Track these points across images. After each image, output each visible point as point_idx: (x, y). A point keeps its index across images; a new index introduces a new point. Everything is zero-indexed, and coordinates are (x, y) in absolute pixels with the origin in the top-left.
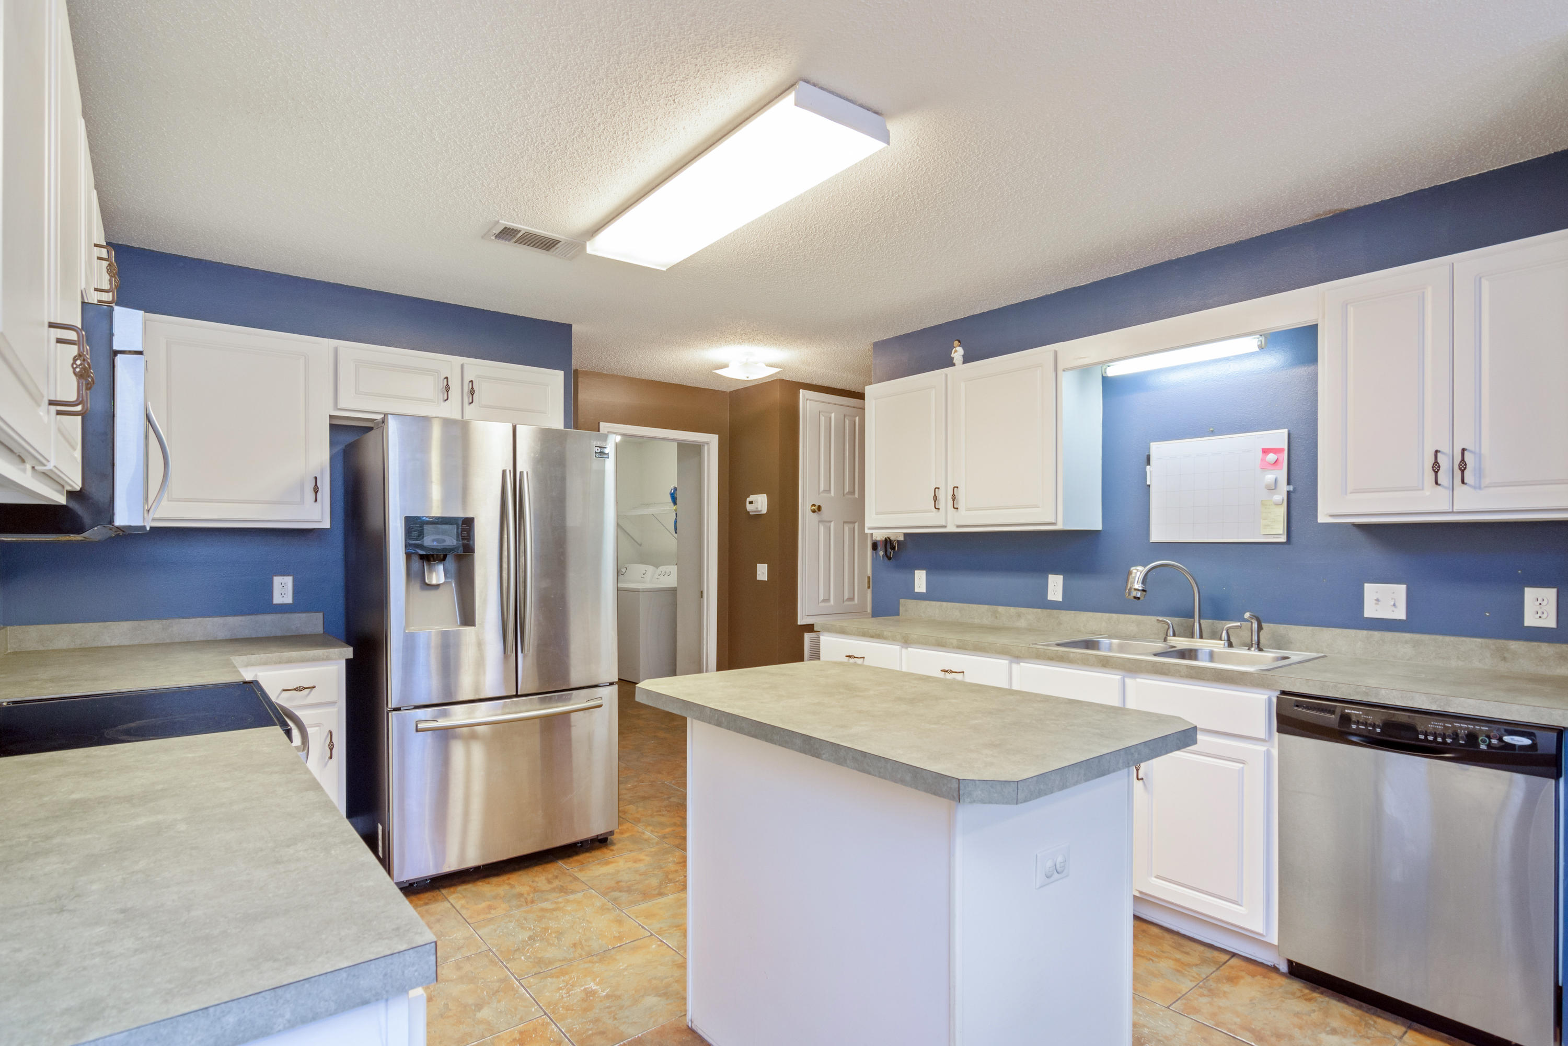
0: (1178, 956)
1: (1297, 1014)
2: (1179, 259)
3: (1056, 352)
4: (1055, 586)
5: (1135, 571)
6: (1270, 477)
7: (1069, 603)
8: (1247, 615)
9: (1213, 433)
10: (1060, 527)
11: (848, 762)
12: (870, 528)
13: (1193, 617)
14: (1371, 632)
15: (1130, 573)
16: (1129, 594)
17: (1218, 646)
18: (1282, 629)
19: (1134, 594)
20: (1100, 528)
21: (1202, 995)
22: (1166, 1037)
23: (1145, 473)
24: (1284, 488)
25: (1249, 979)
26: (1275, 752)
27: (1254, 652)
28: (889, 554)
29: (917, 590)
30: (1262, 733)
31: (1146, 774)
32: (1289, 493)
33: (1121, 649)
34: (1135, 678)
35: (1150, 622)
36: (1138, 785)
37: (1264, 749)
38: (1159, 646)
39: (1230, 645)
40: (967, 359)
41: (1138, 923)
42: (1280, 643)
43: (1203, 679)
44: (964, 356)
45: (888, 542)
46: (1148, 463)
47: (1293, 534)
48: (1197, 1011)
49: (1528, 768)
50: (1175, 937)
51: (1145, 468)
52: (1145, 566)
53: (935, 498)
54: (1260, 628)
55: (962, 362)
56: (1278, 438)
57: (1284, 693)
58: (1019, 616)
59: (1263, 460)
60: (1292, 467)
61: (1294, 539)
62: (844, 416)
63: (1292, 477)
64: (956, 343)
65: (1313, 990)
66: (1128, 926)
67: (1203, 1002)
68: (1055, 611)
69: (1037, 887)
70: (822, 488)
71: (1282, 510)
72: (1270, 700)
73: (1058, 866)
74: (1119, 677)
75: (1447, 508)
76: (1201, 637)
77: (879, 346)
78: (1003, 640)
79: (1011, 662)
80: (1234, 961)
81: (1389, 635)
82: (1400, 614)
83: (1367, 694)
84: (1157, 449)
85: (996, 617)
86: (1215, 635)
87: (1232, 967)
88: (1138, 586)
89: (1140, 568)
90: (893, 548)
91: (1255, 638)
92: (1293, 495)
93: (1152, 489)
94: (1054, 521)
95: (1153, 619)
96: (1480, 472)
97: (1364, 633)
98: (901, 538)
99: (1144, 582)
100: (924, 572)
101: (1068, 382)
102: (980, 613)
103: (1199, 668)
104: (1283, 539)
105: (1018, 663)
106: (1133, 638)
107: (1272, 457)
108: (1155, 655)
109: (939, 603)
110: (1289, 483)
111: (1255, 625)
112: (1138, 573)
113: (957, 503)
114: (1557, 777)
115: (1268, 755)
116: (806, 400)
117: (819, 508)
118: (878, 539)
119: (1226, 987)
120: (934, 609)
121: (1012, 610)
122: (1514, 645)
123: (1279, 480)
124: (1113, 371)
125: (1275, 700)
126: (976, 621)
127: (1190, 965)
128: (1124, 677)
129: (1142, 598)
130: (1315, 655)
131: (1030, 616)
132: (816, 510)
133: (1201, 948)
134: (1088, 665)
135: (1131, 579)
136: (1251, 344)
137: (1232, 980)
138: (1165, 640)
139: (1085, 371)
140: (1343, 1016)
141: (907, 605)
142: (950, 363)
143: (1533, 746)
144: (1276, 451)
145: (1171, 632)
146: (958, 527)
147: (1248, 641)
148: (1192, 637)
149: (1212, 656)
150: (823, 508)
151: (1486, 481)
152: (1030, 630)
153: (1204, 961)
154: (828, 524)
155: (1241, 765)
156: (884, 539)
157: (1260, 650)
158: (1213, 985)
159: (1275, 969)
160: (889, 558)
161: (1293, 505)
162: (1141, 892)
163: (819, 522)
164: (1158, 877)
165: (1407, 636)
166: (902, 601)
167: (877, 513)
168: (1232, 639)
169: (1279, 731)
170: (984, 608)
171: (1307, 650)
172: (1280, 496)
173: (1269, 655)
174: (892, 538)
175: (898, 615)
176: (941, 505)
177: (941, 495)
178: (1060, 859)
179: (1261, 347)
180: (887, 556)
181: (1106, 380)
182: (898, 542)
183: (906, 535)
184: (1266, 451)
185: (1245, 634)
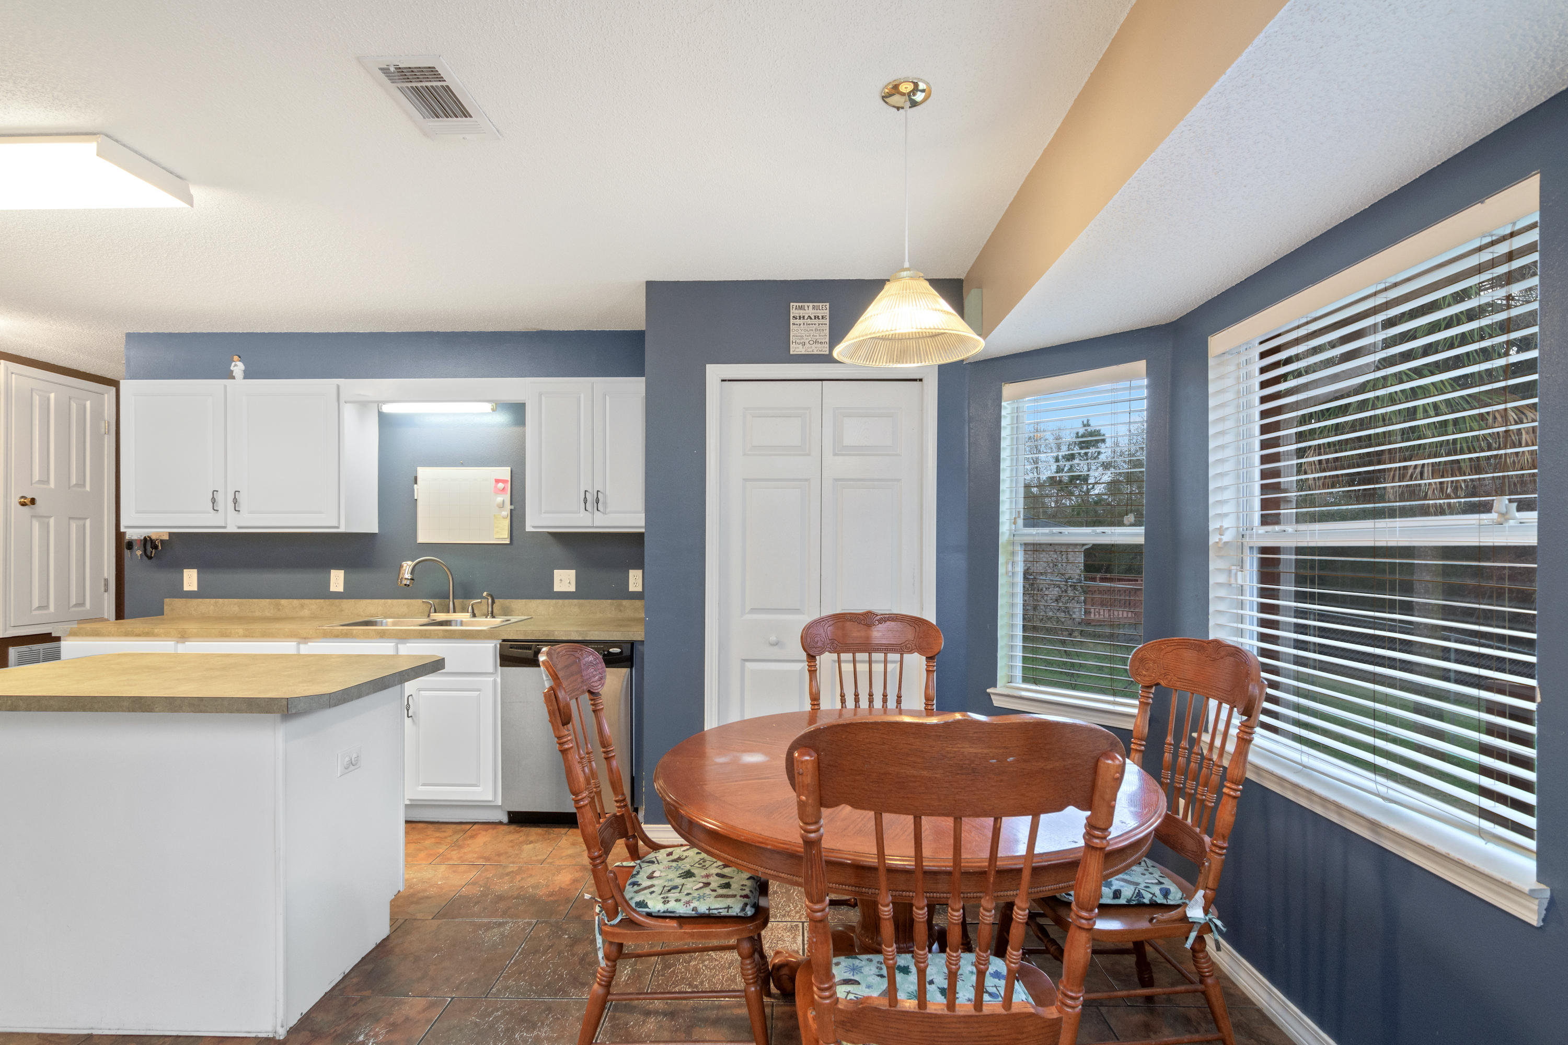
0: (438, 834)
1: (511, 841)
2: (438, 333)
3: (338, 387)
4: (337, 580)
5: (405, 565)
6: (500, 499)
7: (350, 593)
8: (485, 594)
9: (462, 465)
10: (342, 530)
11: (184, 708)
12: (127, 527)
13: (449, 598)
14: (557, 601)
15: (401, 566)
16: (401, 582)
17: (465, 617)
18: (507, 602)
19: (405, 582)
20: (376, 531)
21: (452, 850)
22: (429, 879)
23: (414, 490)
24: (508, 507)
25: (484, 833)
26: (499, 680)
27: (489, 619)
28: (149, 554)
29: (186, 588)
30: (491, 669)
31: (414, 713)
32: (511, 510)
33: (394, 624)
34: (405, 643)
35: (417, 604)
36: (408, 721)
37: (492, 679)
38: (425, 620)
39: (474, 615)
40: (247, 375)
41: (409, 825)
42: (506, 612)
43: (454, 638)
44: (245, 371)
45: (148, 543)
46: (416, 482)
47: (514, 538)
48: (449, 859)
49: (622, 664)
50: (436, 825)
51: (413, 487)
52: (413, 561)
53: (214, 501)
54: (493, 602)
55: (242, 377)
56: (504, 473)
57: (504, 641)
58: (302, 606)
59: (495, 487)
60: (513, 493)
61: (515, 542)
62: (70, 398)
63: (513, 500)
64: (236, 358)
65: (522, 827)
66: (402, 826)
67: (454, 854)
68: (337, 601)
69: (339, 775)
70: (36, 477)
71: (507, 522)
72: (496, 645)
73: (353, 759)
74: (393, 644)
75: (590, 524)
76: (454, 612)
77: (133, 338)
78: (288, 627)
79: (299, 643)
80: (475, 827)
81: (567, 601)
82: (572, 588)
83: (548, 635)
84: (422, 472)
85: (279, 610)
86: (464, 610)
87: (474, 830)
88: (408, 576)
89: (410, 563)
90: (156, 547)
91: (490, 609)
92: (514, 512)
93: (419, 503)
94: (337, 525)
95: (420, 601)
96: (605, 504)
97: (554, 601)
98: (166, 537)
99: (412, 573)
100: (195, 571)
101: (349, 413)
102: (263, 606)
103: (451, 630)
104: (508, 542)
105: (306, 643)
106: (404, 616)
107: (501, 485)
108: (421, 626)
109: (213, 601)
110: (511, 504)
111: (490, 601)
112: (407, 566)
113: (239, 506)
114: (631, 667)
115: (495, 681)
116: (9, 373)
117: (33, 501)
118: (135, 537)
119: (469, 842)
120: (208, 606)
121: (296, 602)
122: (625, 603)
123: (506, 501)
124: (387, 409)
125: (498, 646)
126: (257, 614)
127: (446, 838)
128: (397, 644)
129: (411, 585)
130: (526, 617)
131: (313, 605)
132: (29, 503)
133: (454, 826)
134: (368, 638)
135: (402, 571)
136: (487, 407)
137: (472, 837)
138: (429, 616)
139: (363, 405)
140: (537, 834)
141: (170, 604)
142: (230, 376)
143: (621, 653)
144: (504, 481)
145: (432, 610)
146: (239, 528)
147: (486, 612)
148: (448, 612)
149: (462, 624)
150: (38, 502)
151: (608, 510)
152: (314, 617)
153: (455, 832)
154: (46, 520)
155: (478, 693)
156: (142, 538)
157: (493, 617)
158: (461, 843)
159: (501, 823)
160: (150, 558)
161: (514, 519)
162: (411, 800)
163: (32, 516)
164: (424, 785)
165: (576, 601)
166: (167, 601)
167: (137, 512)
168: (475, 612)
169: (501, 665)
170: (265, 602)
171: (523, 615)
172: (506, 512)
173: (498, 621)
174: (154, 537)
175: (163, 614)
176: (220, 506)
177: (220, 497)
178: (354, 756)
179: (493, 410)
180: (147, 556)
181: (381, 415)
182: (162, 541)
183: (170, 534)
184: (497, 481)
185: (484, 608)
